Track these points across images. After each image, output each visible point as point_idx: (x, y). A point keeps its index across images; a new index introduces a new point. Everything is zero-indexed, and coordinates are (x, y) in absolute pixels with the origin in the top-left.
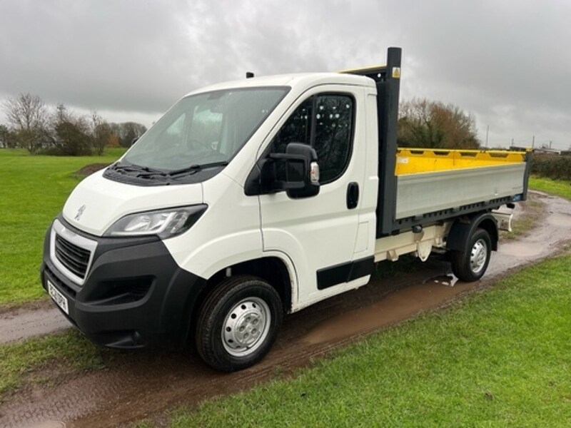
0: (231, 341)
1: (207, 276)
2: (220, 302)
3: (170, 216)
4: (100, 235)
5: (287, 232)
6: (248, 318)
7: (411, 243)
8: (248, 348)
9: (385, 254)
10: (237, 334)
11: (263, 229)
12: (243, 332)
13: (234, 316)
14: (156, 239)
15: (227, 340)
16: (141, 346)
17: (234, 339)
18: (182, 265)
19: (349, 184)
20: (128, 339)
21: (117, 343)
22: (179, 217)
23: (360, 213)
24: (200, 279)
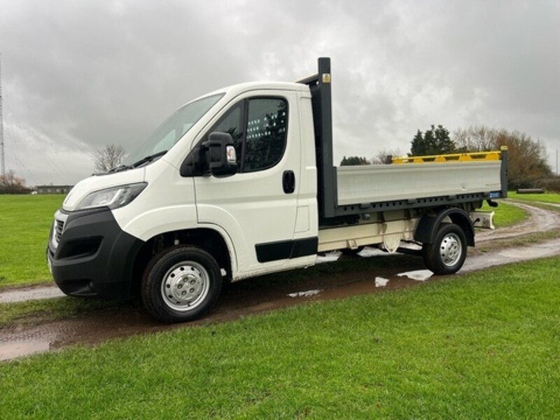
0: (171, 296)
1: (145, 239)
2: (158, 262)
3: (119, 192)
4: (73, 210)
5: (222, 209)
6: (185, 279)
7: (374, 234)
8: (189, 306)
9: (345, 243)
10: (175, 291)
11: (198, 205)
12: (182, 290)
13: (173, 276)
14: (107, 209)
15: (168, 295)
16: (95, 294)
17: (173, 295)
18: (124, 228)
19: (284, 172)
20: (86, 289)
21: (79, 291)
22: (125, 192)
23: (298, 197)
24: (138, 241)
